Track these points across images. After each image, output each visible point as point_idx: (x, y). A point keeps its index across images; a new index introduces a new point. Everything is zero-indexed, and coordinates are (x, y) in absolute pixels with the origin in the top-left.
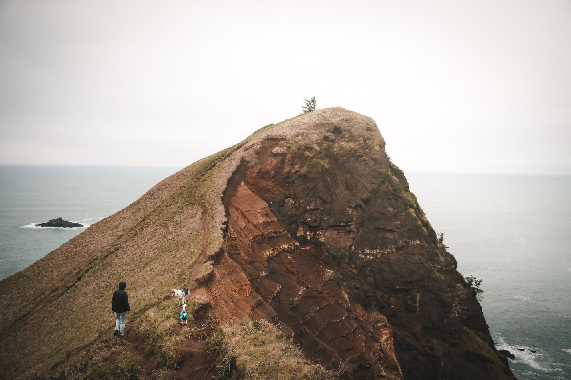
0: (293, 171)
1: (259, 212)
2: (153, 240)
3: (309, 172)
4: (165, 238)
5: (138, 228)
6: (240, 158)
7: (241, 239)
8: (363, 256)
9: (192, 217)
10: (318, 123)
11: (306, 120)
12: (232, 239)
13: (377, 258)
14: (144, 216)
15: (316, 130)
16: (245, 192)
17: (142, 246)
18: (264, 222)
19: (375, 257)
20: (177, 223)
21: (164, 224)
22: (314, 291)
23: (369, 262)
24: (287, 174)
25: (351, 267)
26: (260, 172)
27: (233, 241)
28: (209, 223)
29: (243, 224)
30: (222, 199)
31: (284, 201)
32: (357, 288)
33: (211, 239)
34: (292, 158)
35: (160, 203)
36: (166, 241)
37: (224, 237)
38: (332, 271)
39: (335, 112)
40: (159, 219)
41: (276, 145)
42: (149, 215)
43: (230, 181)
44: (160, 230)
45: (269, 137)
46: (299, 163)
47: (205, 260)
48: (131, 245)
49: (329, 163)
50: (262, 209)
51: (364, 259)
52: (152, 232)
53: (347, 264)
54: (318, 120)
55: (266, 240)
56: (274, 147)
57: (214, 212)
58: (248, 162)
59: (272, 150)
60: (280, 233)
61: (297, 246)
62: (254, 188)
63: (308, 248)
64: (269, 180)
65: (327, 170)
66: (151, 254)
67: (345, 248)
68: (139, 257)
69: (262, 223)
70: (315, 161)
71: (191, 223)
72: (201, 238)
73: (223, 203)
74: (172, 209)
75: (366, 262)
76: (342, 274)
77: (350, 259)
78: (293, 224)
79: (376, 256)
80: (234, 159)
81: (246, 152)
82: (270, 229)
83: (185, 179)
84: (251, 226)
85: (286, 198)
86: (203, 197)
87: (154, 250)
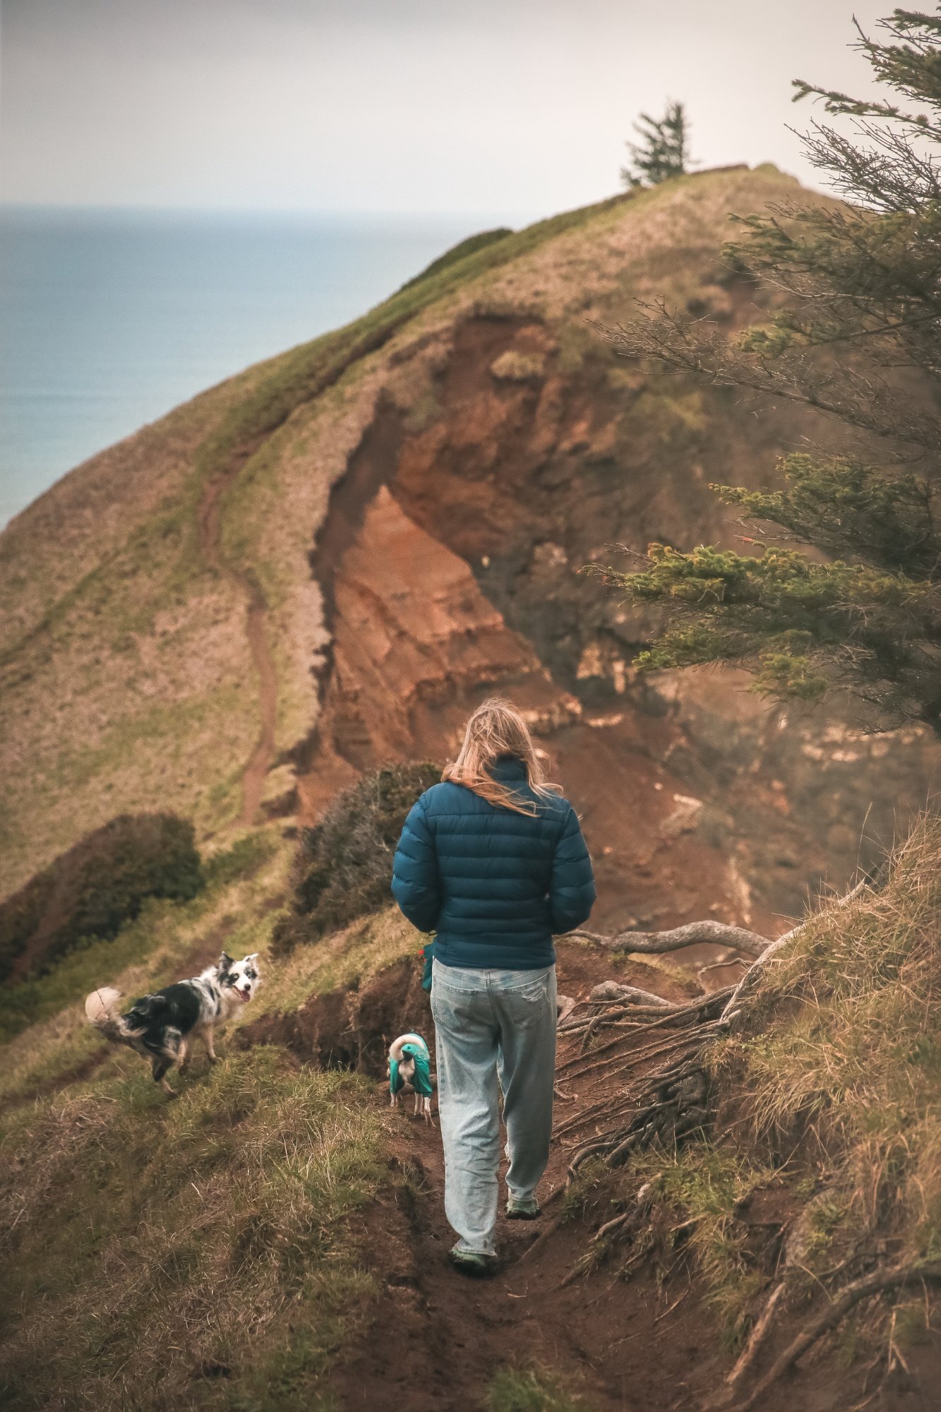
0: (566, 445)
1: (438, 601)
2: (92, 695)
3: (624, 448)
4: (134, 689)
5: (33, 652)
6: (374, 398)
7: (375, 693)
8: (818, 753)
9: (216, 623)
10: (671, 251)
11: (626, 238)
12: (344, 697)
13: (871, 759)
14: (41, 610)
15: (659, 277)
16: (390, 529)
17: (59, 715)
18: (454, 634)
19: (865, 754)
20: (170, 641)
21: (122, 644)
22: (620, 866)
23: (839, 775)
24: (544, 458)
25: (769, 788)
26: (445, 447)
27: (350, 705)
28: (275, 645)
29: (381, 643)
30: (314, 559)
31: (530, 555)
32: (785, 864)
33: (284, 701)
34: (566, 393)
35: (97, 563)
36: (138, 700)
37: (321, 695)
38: (694, 803)
39: (742, 195)
40: (100, 622)
41: (504, 344)
42: (65, 605)
43: (339, 488)
44: (110, 664)
45: (483, 311)
46: (589, 413)
47: (271, 761)
48: (18, 710)
49: (706, 409)
50: (450, 587)
51: (820, 762)
52: (85, 668)
53: (757, 778)
54: (672, 235)
55: (461, 694)
56: (500, 353)
57: (288, 607)
58: (404, 412)
59: (493, 360)
60: (511, 668)
61: (572, 714)
62: (423, 509)
63: (616, 720)
64: (479, 479)
65: (694, 437)
66: (94, 741)
67: (752, 722)
68: (56, 751)
69: (446, 638)
70: (647, 403)
71: (215, 644)
72: (254, 696)
73: (316, 577)
74: (145, 585)
75: (829, 773)
76: (733, 812)
77: (771, 760)
78: (561, 637)
79: (869, 749)
80: (353, 400)
81: (397, 371)
82: (475, 658)
83: (176, 466)
84: (408, 649)
85: (539, 542)
86: (248, 550)
87: (101, 728)
